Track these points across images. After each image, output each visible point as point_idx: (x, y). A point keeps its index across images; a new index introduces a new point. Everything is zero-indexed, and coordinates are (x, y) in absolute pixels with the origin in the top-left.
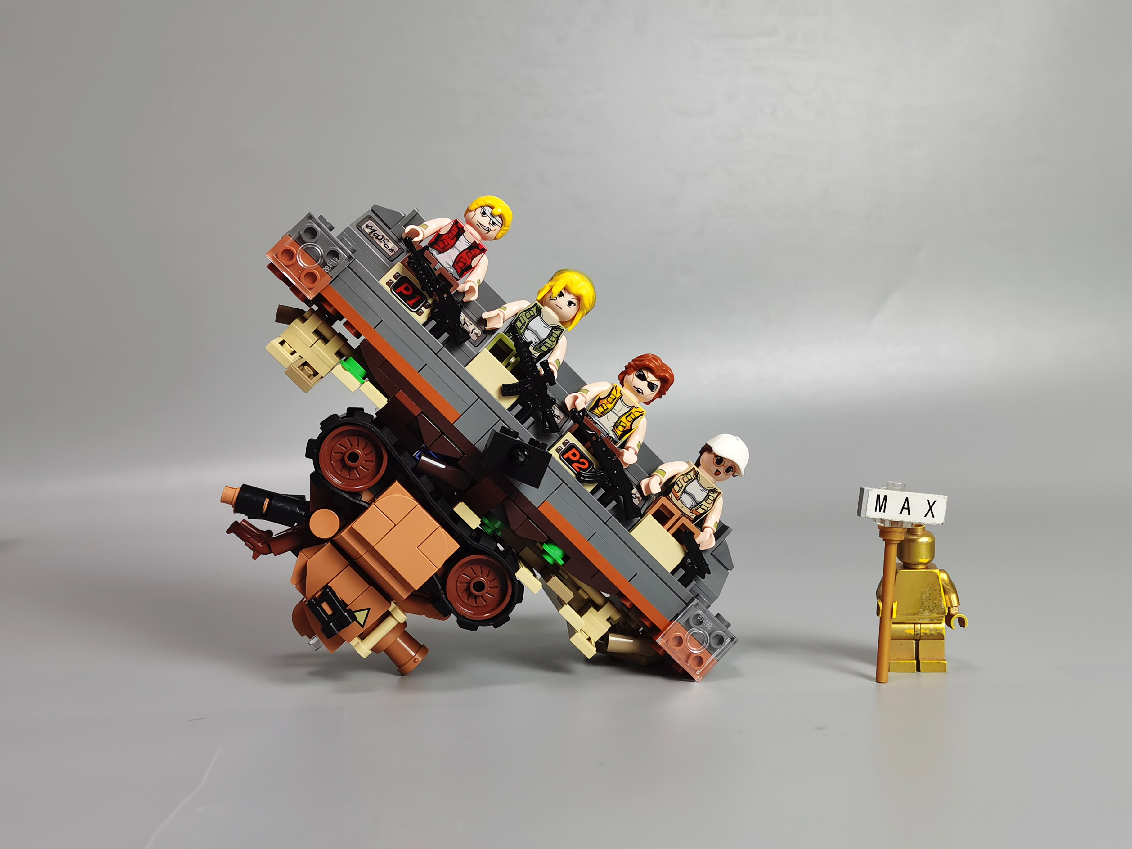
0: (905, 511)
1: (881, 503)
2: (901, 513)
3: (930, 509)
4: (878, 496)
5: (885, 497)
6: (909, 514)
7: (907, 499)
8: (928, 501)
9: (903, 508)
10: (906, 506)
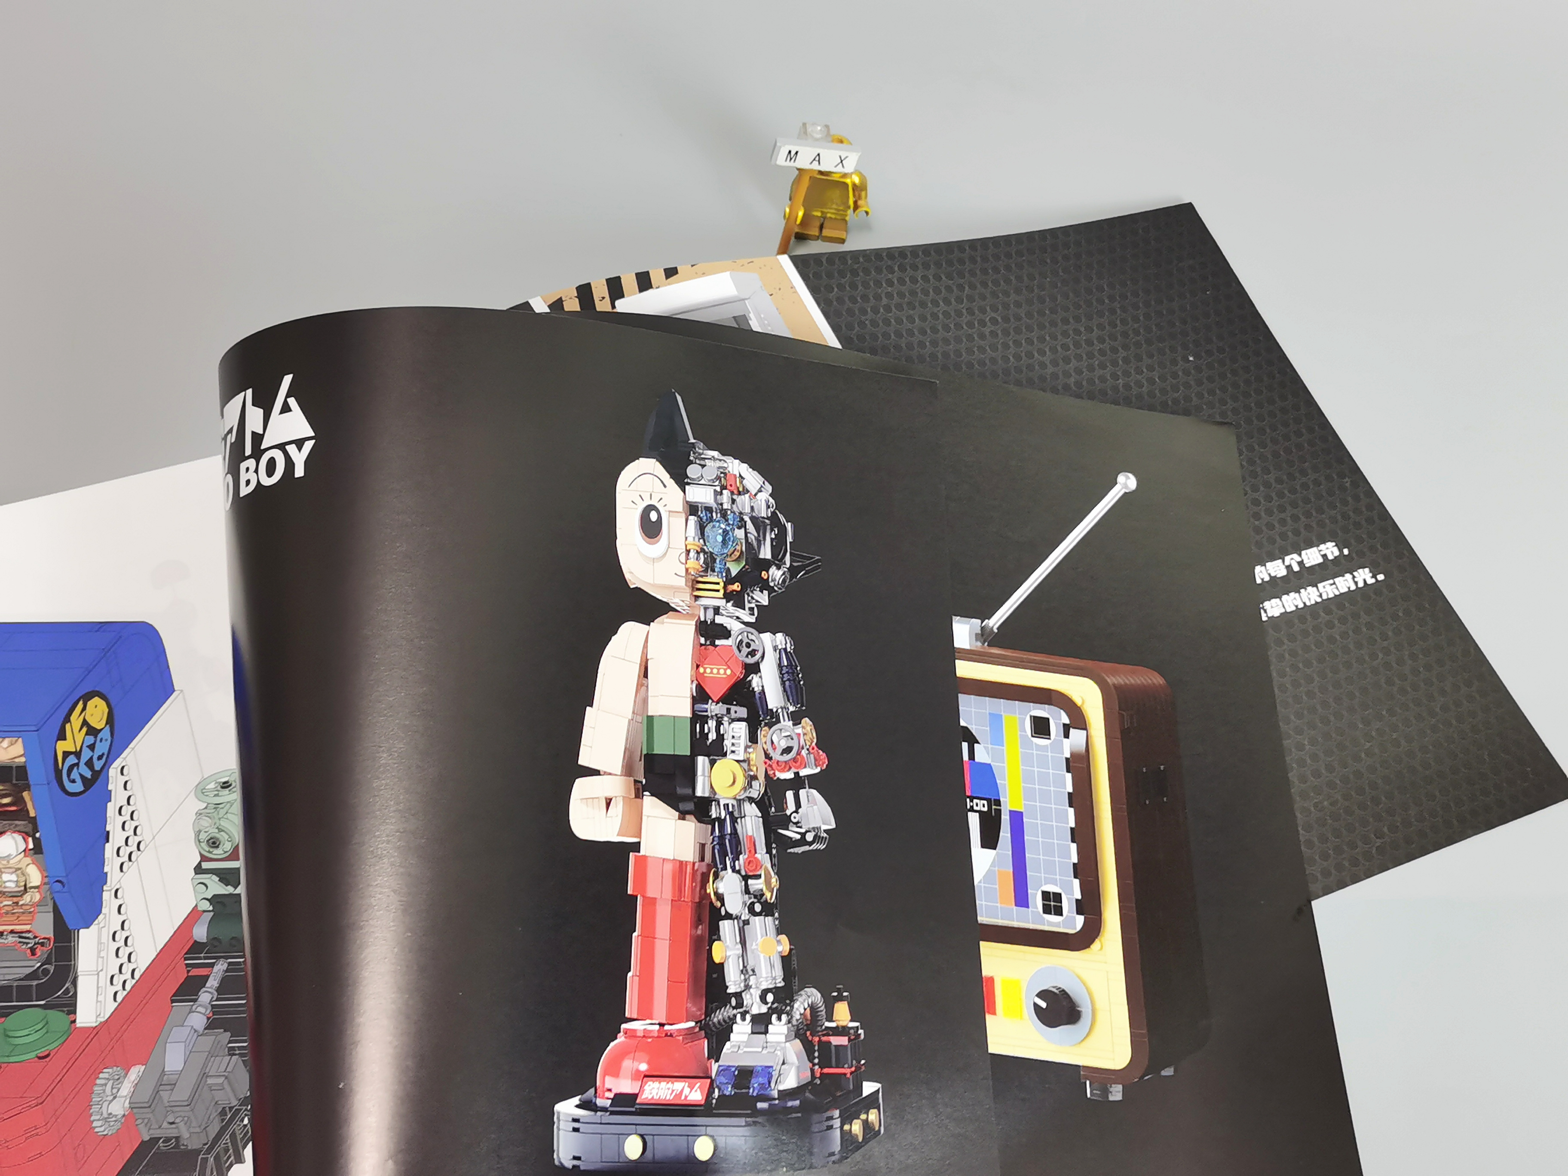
0: (815, 163)
1: (792, 156)
2: (812, 163)
3: (842, 161)
4: (790, 152)
5: (797, 153)
6: (819, 163)
7: (819, 155)
8: (840, 157)
9: (814, 159)
10: (817, 159)
